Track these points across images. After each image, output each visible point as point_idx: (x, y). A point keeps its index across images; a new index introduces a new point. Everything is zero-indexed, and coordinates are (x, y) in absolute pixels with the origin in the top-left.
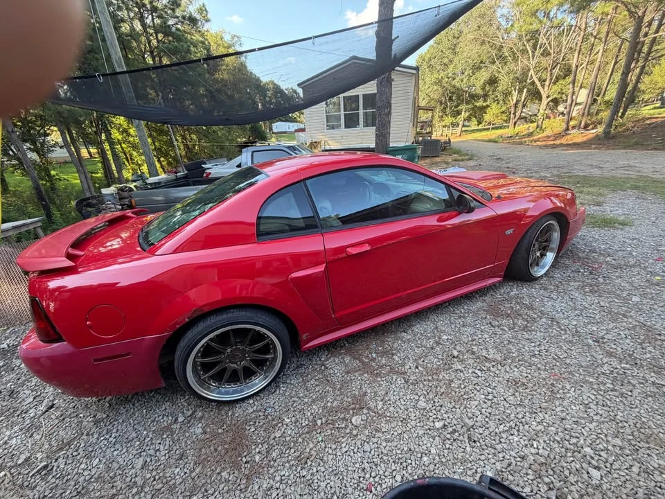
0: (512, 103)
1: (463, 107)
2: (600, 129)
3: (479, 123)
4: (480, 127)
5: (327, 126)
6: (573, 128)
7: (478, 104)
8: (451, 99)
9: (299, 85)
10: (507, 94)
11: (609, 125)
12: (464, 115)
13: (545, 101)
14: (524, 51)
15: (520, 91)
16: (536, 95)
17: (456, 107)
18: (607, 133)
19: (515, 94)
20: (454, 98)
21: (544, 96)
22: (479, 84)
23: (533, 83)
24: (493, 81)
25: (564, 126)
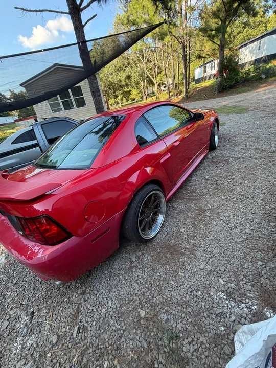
0: (142, 88)
1: (118, 92)
2: (183, 95)
3: (127, 100)
4: (128, 103)
5: (52, 110)
6: (172, 96)
7: (125, 90)
8: (110, 89)
9: (21, 85)
10: (137, 83)
11: (186, 92)
12: (120, 97)
13: (156, 85)
14: (139, 60)
15: (144, 81)
16: (151, 83)
17: (114, 93)
18: (186, 96)
19: (142, 82)
20: (111, 88)
21: (155, 82)
22: (123, 79)
23: (148, 77)
24: (129, 77)
25: (168, 96)
